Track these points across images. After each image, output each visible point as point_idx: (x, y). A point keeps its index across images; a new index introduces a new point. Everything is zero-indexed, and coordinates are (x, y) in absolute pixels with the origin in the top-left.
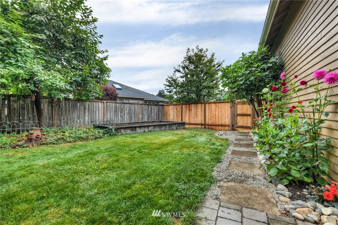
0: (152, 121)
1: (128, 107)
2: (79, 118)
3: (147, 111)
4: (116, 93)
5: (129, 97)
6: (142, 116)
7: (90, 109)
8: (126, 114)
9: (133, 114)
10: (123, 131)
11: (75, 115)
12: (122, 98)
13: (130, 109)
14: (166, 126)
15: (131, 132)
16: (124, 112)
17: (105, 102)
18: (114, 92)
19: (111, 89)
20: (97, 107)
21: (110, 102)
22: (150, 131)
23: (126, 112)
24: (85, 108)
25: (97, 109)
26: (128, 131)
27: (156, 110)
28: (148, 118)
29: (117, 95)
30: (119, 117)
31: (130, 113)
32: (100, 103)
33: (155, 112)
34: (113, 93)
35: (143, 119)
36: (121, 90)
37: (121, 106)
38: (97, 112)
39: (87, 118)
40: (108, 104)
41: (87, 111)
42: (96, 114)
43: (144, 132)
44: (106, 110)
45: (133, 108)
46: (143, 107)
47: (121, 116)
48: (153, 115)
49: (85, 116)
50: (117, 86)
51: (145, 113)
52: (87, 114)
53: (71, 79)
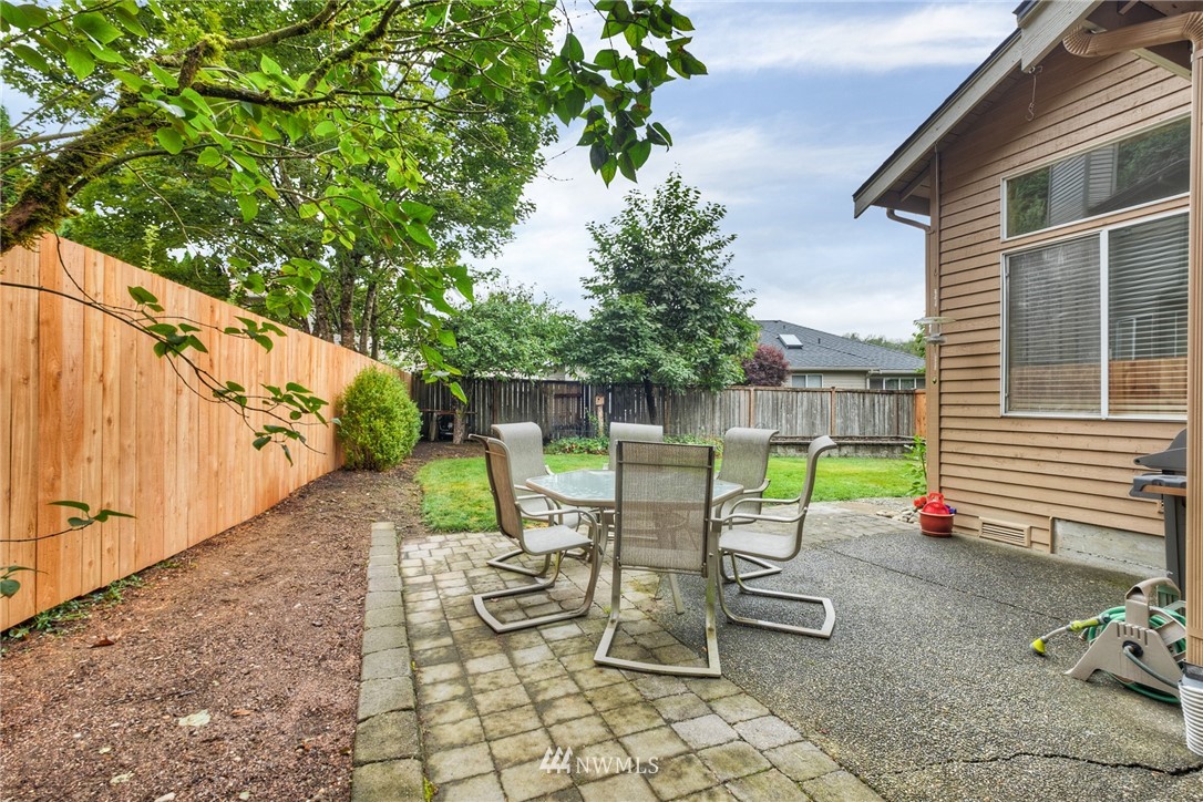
0: (877, 435)
1: (805, 399)
2: (703, 422)
3: (859, 409)
4: (784, 361)
5: (820, 368)
6: (845, 422)
7: (723, 404)
8: (800, 416)
9: (818, 417)
10: (780, 450)
11: (698, 417)
12: (800, 374)
13: (811, 404)
14: (892, 450)
15: (798, 454)
16: (794, 412)
17: (752, 389)
18: (777, 359)
19: (771, 352)
20: (737, 400)
21: (763, 388)
22: (846, 456)
23: (801, 410)
24: (714, 403)
25: (737, 404)
26: (792, 451)
27: (887, 407)
28: (862, 428)
29: (784, 366)
30: (784, 422)
31: (809, 414)
32: (742, 392)
33: (887, 410)
34: (775, 362)
35: (846, 428)
36: (799, 351)
37: (788, 398)
38: (737, 411)
39: (717, 422)
40: (759, 392)
41: (717, 408)
42: (734, 415)
43: (829, 456)
44: (755, 407)
45: (819, 402)
46: (846, 398)
47: (787, 421)
48: (877, 421)
49: (713, 419)
50: (791, 339)
51: (854, 414)
52: (717, 414)
53: (695, 361)
